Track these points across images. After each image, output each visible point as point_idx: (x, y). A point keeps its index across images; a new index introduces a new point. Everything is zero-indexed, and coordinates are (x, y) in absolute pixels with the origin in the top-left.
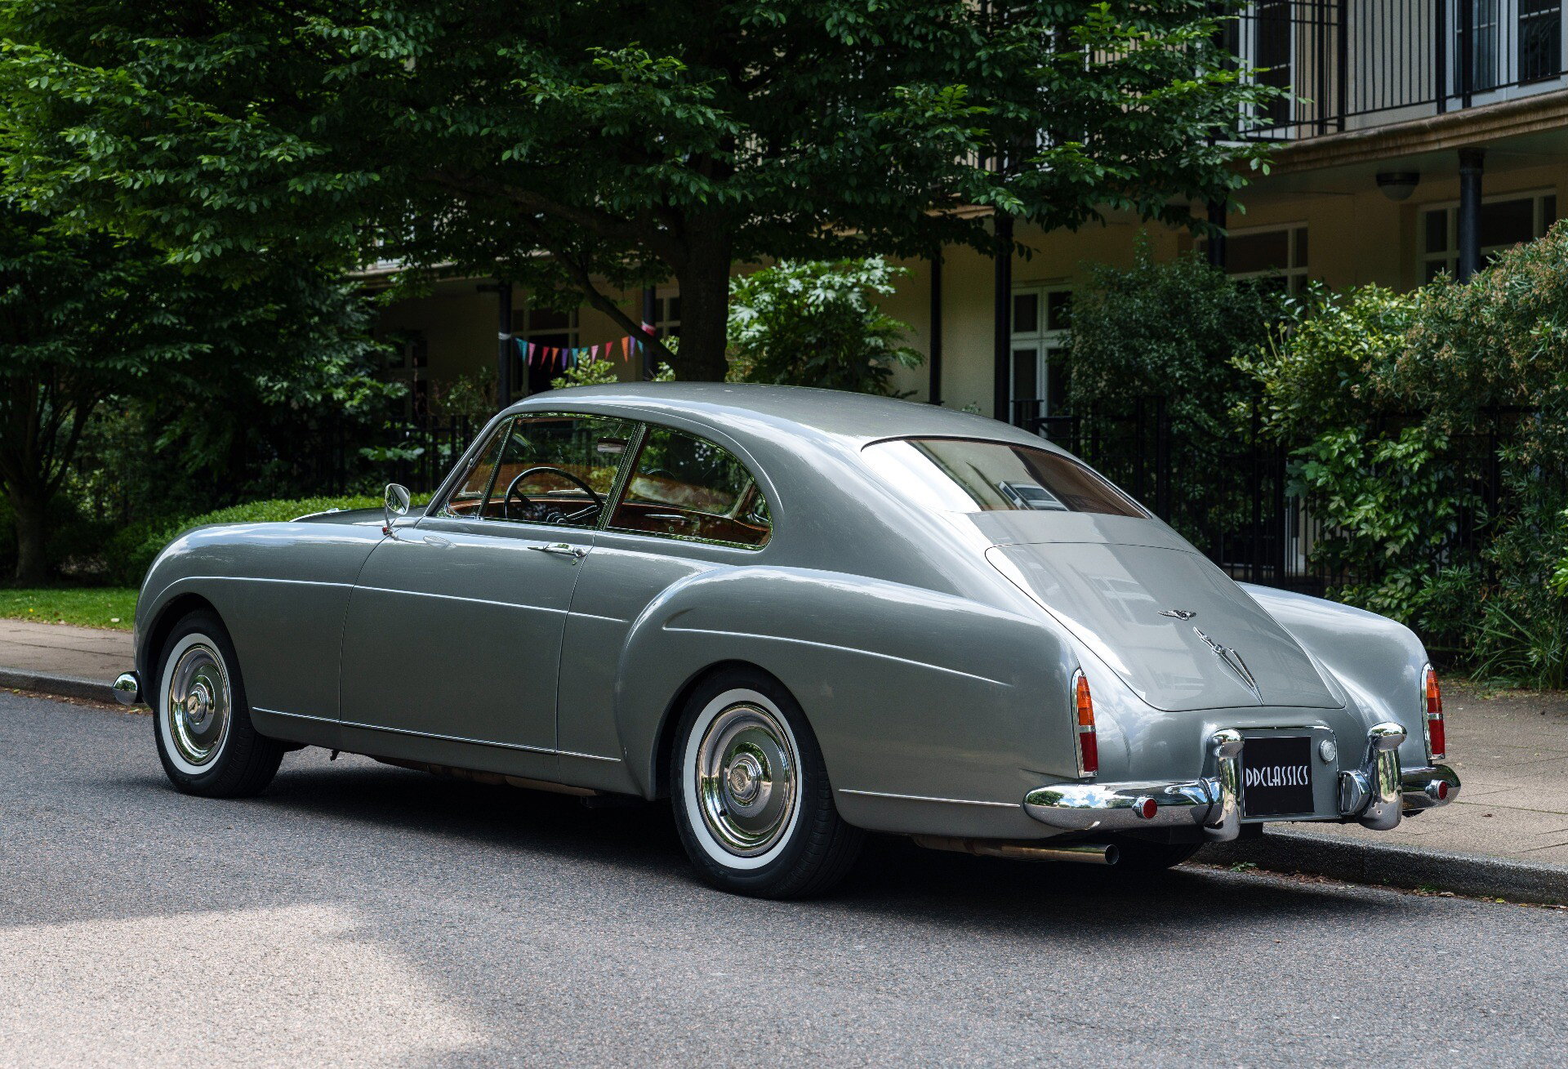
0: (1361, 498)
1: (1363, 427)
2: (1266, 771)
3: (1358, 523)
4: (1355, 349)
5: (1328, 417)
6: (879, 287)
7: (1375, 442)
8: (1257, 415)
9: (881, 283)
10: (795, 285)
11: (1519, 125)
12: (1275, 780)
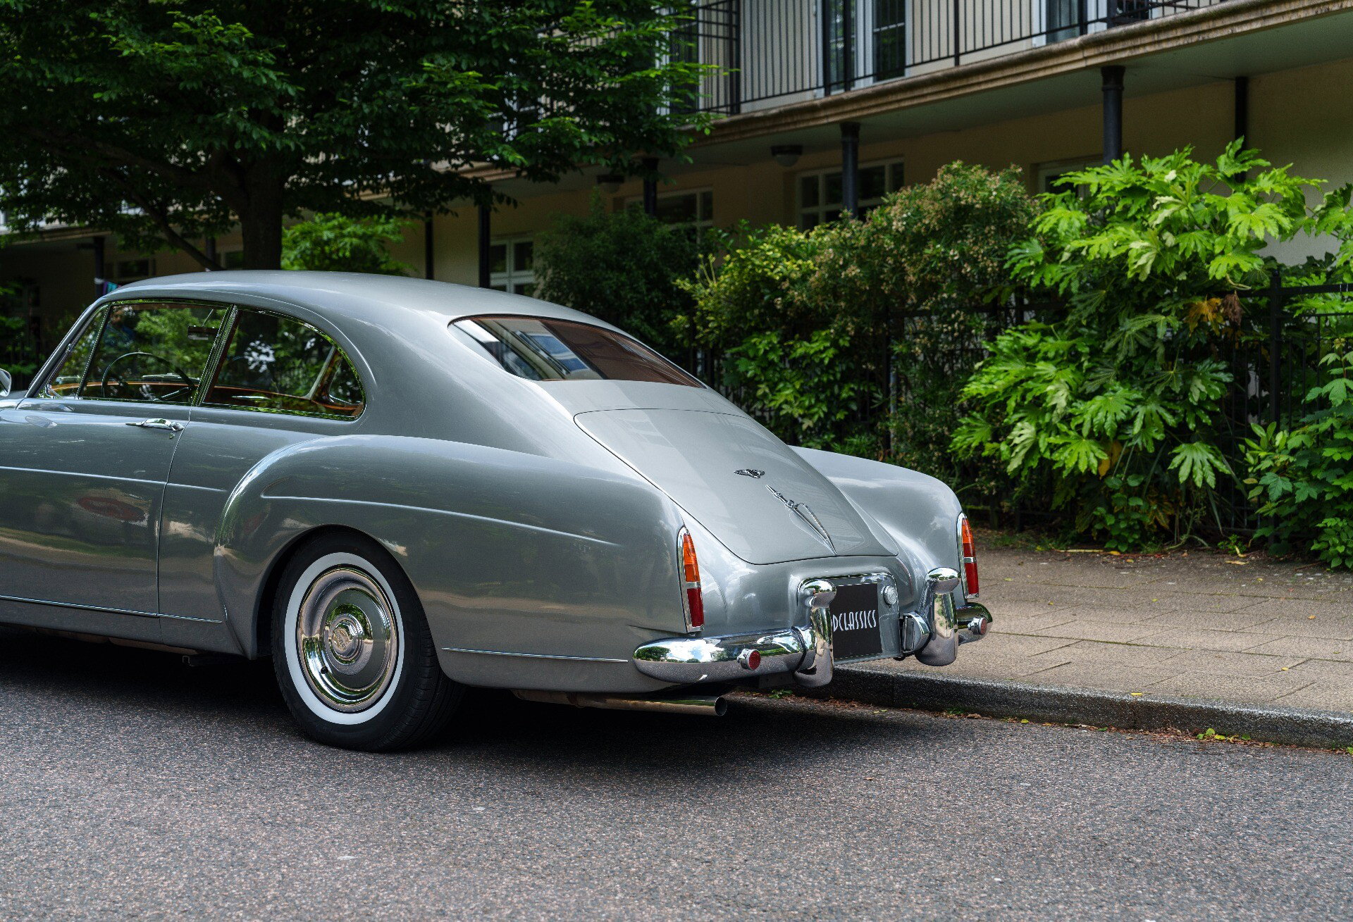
0: (781, 385)
1: (779, 331)
2: (843, 617)
3: (781, 405)
4: (775, 271)
5: (753, 324)
6: (392, 237)
7: (791, 343)
8: (693, 325)
9: (393, 233)
10: (327, 235)
11: (891, 103)
12: (850, 625)
